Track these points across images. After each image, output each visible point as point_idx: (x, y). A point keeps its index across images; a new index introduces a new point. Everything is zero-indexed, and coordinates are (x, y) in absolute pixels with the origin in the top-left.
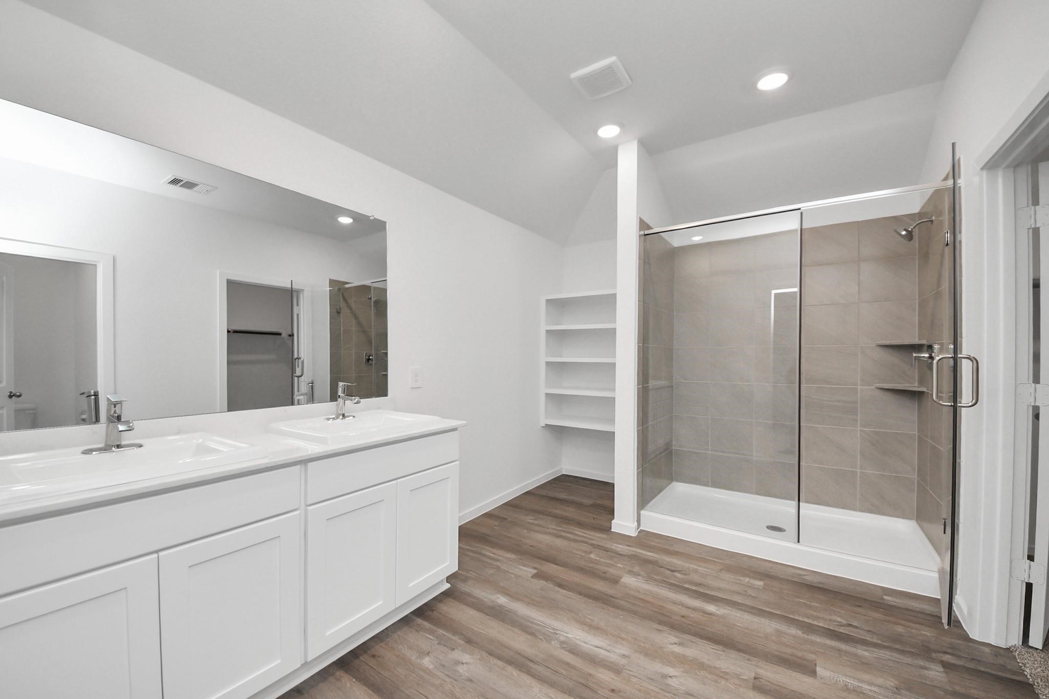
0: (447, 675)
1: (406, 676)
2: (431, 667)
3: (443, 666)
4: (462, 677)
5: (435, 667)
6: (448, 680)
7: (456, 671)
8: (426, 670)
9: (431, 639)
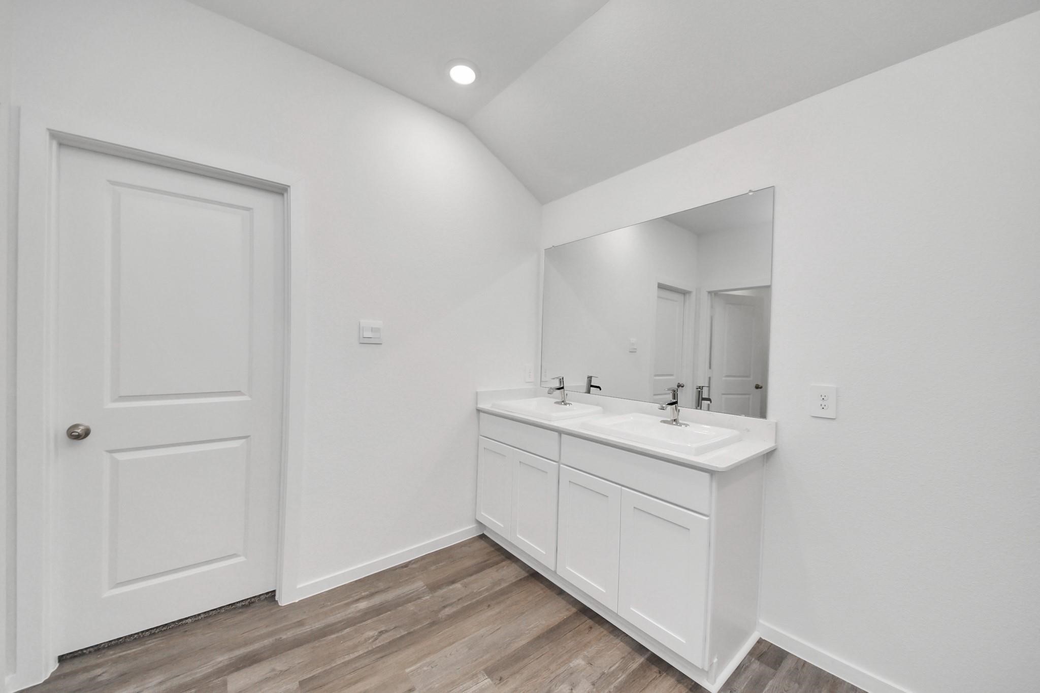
0: (559, 675)
1: (565, 647)
2: (572, 665)
3: (571, 674)
4: (554, 686)
5: (571, 668)
6: (553, 676)
7: (563, 682)
8: (569, 660)
9: (611, 667)
